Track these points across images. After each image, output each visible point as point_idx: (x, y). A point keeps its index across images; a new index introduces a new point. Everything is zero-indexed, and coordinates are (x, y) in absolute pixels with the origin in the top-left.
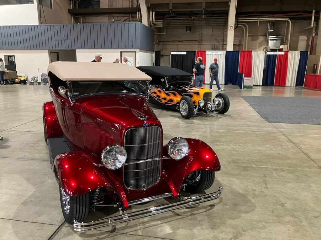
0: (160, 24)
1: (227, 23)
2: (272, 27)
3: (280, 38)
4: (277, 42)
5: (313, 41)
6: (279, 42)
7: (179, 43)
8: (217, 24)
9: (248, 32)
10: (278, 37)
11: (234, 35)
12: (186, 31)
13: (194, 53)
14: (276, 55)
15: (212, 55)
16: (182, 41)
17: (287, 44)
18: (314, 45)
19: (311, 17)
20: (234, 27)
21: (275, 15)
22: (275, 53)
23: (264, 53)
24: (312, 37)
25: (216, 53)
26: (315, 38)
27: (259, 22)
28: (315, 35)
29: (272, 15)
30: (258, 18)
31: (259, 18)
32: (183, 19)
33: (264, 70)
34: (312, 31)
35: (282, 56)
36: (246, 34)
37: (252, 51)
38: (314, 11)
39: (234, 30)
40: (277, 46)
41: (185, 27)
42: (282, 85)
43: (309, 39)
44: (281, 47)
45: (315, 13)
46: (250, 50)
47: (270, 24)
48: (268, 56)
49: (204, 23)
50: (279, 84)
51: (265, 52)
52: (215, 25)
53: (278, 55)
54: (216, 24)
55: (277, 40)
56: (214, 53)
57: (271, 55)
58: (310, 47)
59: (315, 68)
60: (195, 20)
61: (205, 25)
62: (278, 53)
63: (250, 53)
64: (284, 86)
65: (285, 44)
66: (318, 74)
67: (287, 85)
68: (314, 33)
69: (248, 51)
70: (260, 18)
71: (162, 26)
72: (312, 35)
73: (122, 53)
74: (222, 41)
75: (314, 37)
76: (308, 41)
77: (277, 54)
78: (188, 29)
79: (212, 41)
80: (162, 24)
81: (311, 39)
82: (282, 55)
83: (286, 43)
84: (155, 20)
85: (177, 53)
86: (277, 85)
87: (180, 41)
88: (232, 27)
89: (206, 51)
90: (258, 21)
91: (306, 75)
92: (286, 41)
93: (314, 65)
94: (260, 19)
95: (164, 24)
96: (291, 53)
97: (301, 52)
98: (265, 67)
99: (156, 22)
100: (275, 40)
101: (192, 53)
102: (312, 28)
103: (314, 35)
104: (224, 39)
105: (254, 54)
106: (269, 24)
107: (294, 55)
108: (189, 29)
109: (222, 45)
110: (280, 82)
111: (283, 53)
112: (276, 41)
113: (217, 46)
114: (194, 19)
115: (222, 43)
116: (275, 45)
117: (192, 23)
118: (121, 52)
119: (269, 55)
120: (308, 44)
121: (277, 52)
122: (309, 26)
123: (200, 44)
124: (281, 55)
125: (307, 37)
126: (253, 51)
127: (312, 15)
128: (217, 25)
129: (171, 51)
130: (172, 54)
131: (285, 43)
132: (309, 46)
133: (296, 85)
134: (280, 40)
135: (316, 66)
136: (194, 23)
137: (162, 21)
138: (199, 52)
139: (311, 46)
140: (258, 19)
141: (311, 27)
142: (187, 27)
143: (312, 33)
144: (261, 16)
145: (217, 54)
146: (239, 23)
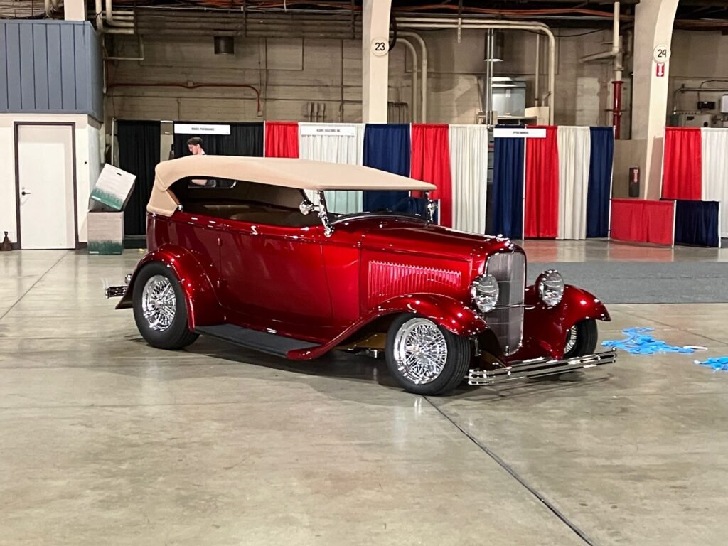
0: (124, 24)
1: (361, 32)
2: (499, 48)
3: (524, 85)
4: (515, 95)
5: (617, 95)
6: (520, 96)
7: (185, 93)
8: (329, 35)
9: (425, 62)
10: (518, 79)
11: (390, 70)
12: (217, 51)
13: (257, 128)
14: (521, 140)
15: (318, 139)
16: (197, 86)
17: (546, 105)
18: (622, 108)
19: (612, 23)
20: (387, 47)
21: (506, 13)
22: (517, 132)
23: (486, 132)
24: (615, 83)
25: (333, 131)
26: (623, 86)
27: (459, 33)
28: (623, 76)
29: (496, 12)
30: (456, 18)
31: (459, 20)
32: (207, 11)
33: (489, 186)
34: (613, 64)
35: (539, 141)
36: (420, 66)
37: (447, 127)
38: (617, 5)
39: (387, 56)
40: (515, 109)
41: (213, 38)
42: (547, 236)
43: (606, 87)
44: (529, 113)
45: (622, 12)
46: (442, 122)
47: (492, 37)
48: (499, 141)
49: (282, 27)
50: (538, 231)
51: (490, 130)
52: (322, 35)
53: (527, 139)
54: (323, 32)
55: (515, 90)
56: (327, 131)
57: (507, 139)
58: (611, 113)
59: (636, 180)
60: (249, 15)
61: (285, 34)
62: (527, 133)
63: (442, 131)
64: (553, 239)
65: (540, 105)
66: (645, 198)
67: (560, 236)
68: (619, 70)
69: (436, 127)
70: (463, 18)
71: (131, 32)
72: (614, 76)
73: (21, 128)
74: (340, 89)
75: (620, 83)
76: (603, 93)
77: (525, 136)
78: (222, 44)
79: (305, 88)
80: (132, 25)
81: (611, 89)
82: (541, 139)
83: (543, 103)
84: (113, 9)
85: (196, 129)
86: (532, 235)
87: (191, 85)
88: (381, 47)
89: (300, 123)
90: (457, 29)
91: (613, 201)
92: (544, 96)
93: (632, 170)
94: (462, 23)
95: (140, 24)
96: (563, 133)
97: (592, 129)
98: (492, 177)
99: (113, 15)
100: (508, 91)
101: (250, 128)
102: (613, 57)
103: (619, 77)
104: (345, 83)
105: (456, 135)
106: (491, 41)
107: (572, 139)
108: (228, 44)
109: (339, 103)
110: (542, 227)
111: (541, 133)
112: (511, 93)
113: (322, 109)
114: (247, 13)
115: (340, 99)
116: (509, 106)
117: (240, 26)
118: (17, 125)
119: (502, 139)
120: (606, 106)
121: (525, 130)
122: (607, 51)
123: (262, 96)
124: (537, 139)
125: (599, 82)
126: (450, 126)
127: (613, 17)
128: (326, 38)
129: (175, 122)
130: (177, 131)
131: (539, 100)
132: (609, 110)
133: (588, 236)
134: (523, 91)
135: (636, 172)
136: (249, 27)
137: (132, 13)
138: (275, 127)
139: (614, 111)
140: (456, 23)
141: (611, 53)
142: (217, 39)
143: (614, 72)
144: (464, 12)
145: (336, 133)
146: (398, 33)
